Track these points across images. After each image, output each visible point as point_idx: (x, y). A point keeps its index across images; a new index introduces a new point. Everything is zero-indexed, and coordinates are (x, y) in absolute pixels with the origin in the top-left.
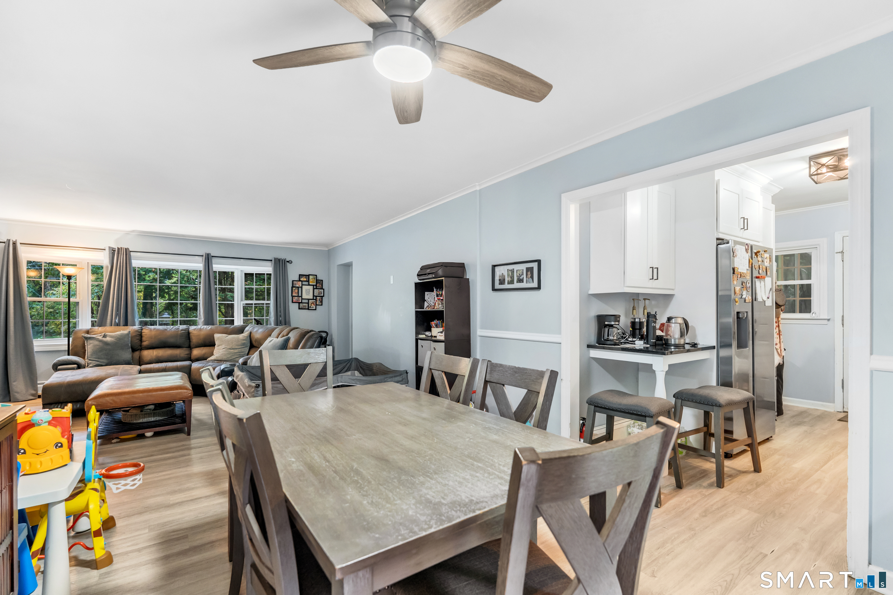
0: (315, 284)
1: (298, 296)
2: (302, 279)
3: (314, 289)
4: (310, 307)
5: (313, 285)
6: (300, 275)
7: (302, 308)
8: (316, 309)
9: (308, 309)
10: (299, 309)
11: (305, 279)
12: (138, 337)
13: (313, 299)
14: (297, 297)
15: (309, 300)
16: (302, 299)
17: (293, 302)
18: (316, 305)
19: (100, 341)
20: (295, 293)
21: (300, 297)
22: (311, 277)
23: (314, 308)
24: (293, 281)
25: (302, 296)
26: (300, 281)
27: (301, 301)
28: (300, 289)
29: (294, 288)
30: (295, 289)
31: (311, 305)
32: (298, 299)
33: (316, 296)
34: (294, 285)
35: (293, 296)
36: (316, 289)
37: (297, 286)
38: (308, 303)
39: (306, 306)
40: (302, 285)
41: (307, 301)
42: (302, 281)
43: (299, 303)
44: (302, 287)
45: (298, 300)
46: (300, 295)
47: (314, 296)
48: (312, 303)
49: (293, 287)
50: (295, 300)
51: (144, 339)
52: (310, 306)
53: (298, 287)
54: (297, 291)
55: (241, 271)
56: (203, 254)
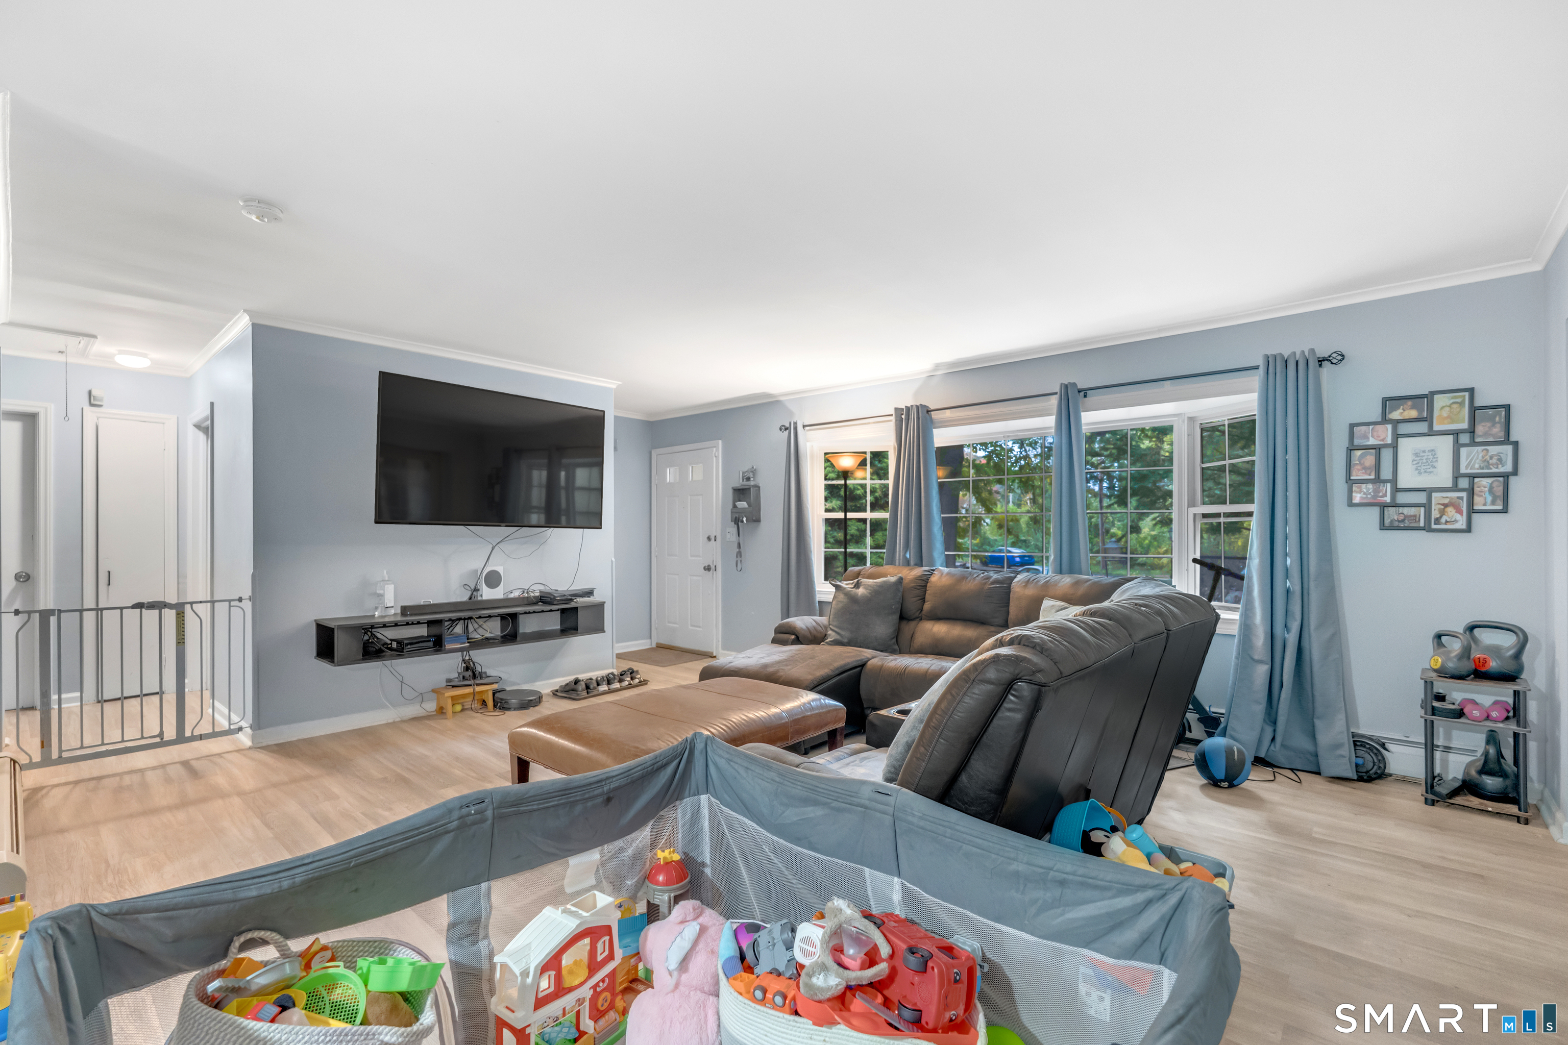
0: (1465, 425)
1: (1378, 480)
2: (1396, 415)
3: (1457, 446)
4: (1437, 521)
5: (1456, 433)
6: (1385, 401)
7: (1396, 524)
8: (1469, 529)
9: (1427, 528)
10: (1383, 527)
11: (1413, 414)
12: (917, 592)
13: (1455, 488)
14: (1370, 486)
15: (1429, 491)
16: (1396, 490)
17: (1351, 504)
18: (1471, 511)
19: (847, 594)
20: (1365, 468)
21: (1385, 482)
22: (1440, 401)
23: (1461, 523)
24: (1352, 426)
25: (1394, 481)
26: (1385, 420)
27: (1388, 499)
28: (1387, 455)
29: (1358, 453)
30: (1362, 456)
31: (1442, 513)
32: (1376, 491)
33: (1472, 477)
34: (1357, 442)
35: (1350, 482)
36: (1473, 443)
37: (1372, 441)
38: (1427, 506)
39: (1415, 518)
40: (1396, 436)
41: (1421, 498)
42: (1396, 423)
43: (1383, 507)
44: (1395, 447)
45: (1375, 497)
46: (1386, 473)
47: (1457, 476)
48: (1446, 506)
49: (1351, 450)
51: (927, 596)
52: (1435, 514)
53: (1377, 449)
54: (1370, 460)
55: (1191, 419)
56: (1057, 390)
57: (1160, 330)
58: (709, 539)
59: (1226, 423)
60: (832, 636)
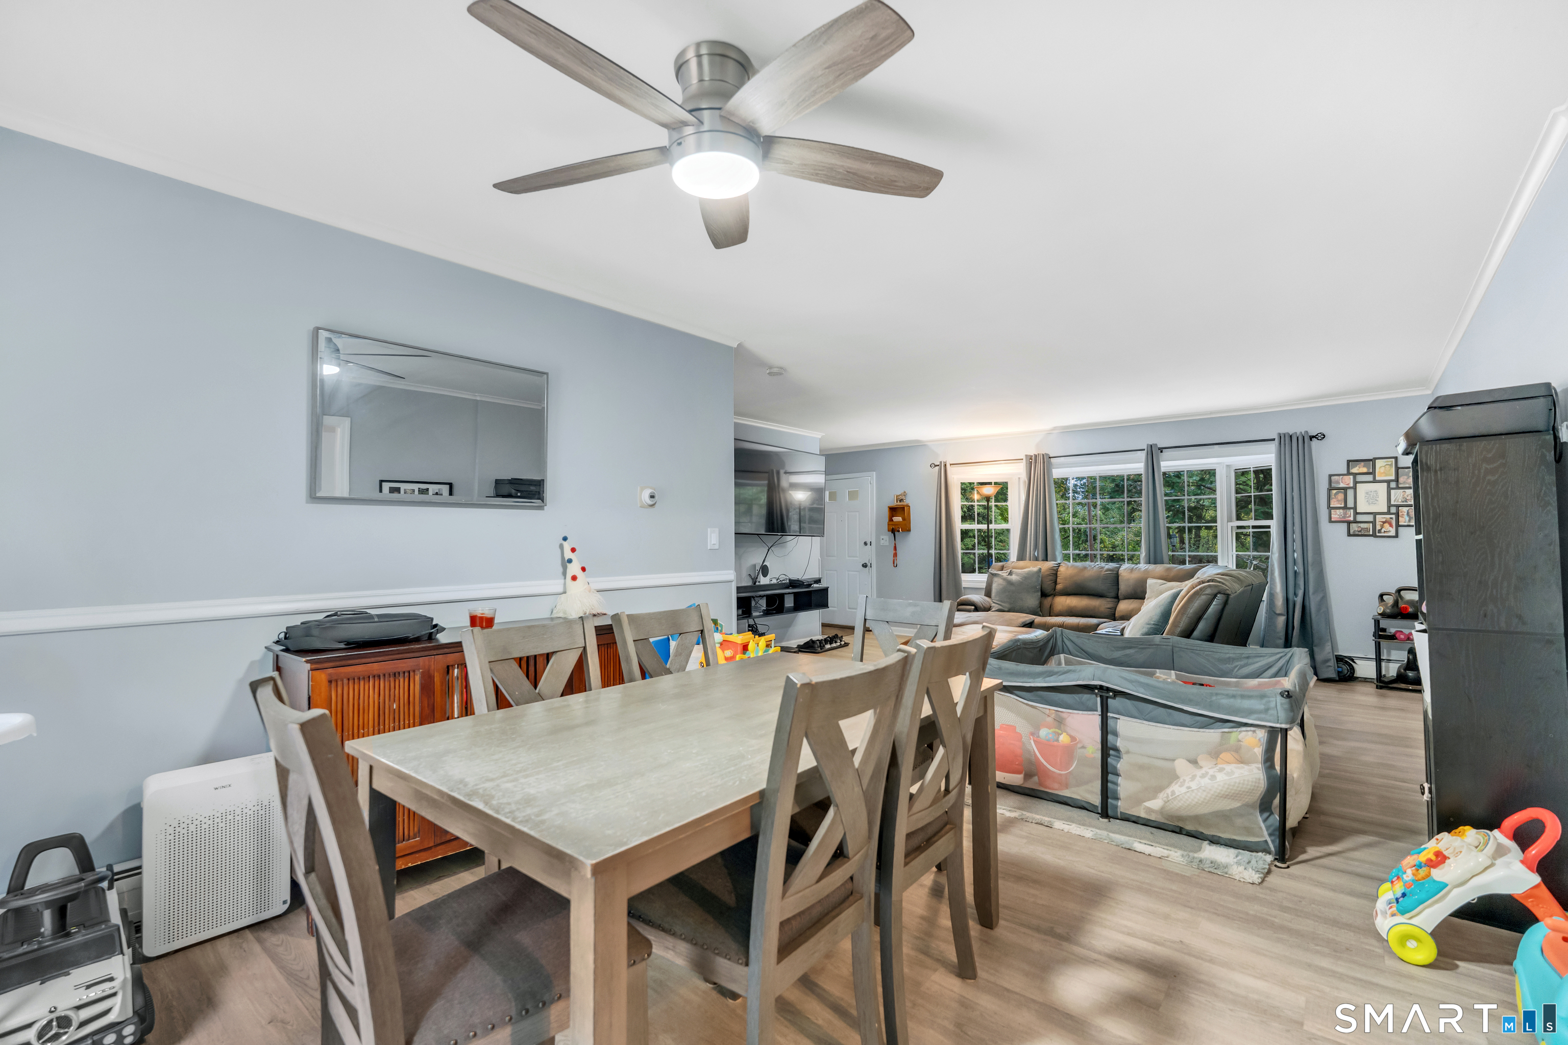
0: (1393, 478)
1: (1345, 507)
2: (1355, 470)
3: (1389, 489)
4: (1380, 531)
5: (1388, 482)
6: (1349, 462)
7: (1357, 533)
8: (1397, 536)
9: (1374, 536)
10: (1349, 535)
11: (1365, 470)
12: (1051, 577)
13: (1389, 513)
14: (1341, 511)
15: (1375, 514)
16: (1356, 513)
17: (1331, 521)
18: (1398, 525)
19: (1005, 579)
20: (1338, 501)
21: (1350, 508)
22: (1379, 463)
23: (1393, 533)
24: (1330, 476)
25: (1355, 508)
26: (1349, 473)
27: (1352, 519)
28: (1350, 493)
29: (1334, 492)
30: (1336, 494)
31: (1382, 527)
32: (1345, 514)
33: (1398, 506)
34: (1333, 485)
35: (1330, 508)
36: (1398, 488)
37: (1342, 485)
38: (1374, 523)
39: (1367, 529)
40: (1356, 483)
41: (1370, 518)
42: (1355, 475)
43: (1349, 523)
44: (1355, 488)
45: (1344, 517)
46: (1350, 504)
47: (1389, 506)
48: (1384, 522)
49: (1330, 489)
50: (1336, 516)
52: (1378, 527)
53: (1345, 489)
54: (1341, 496)
55: (1228, 466)
56: (1145, 447)
57: (1211, 413)
58: (866, 544)
59: (1252, 470)
60: (995, 607)
